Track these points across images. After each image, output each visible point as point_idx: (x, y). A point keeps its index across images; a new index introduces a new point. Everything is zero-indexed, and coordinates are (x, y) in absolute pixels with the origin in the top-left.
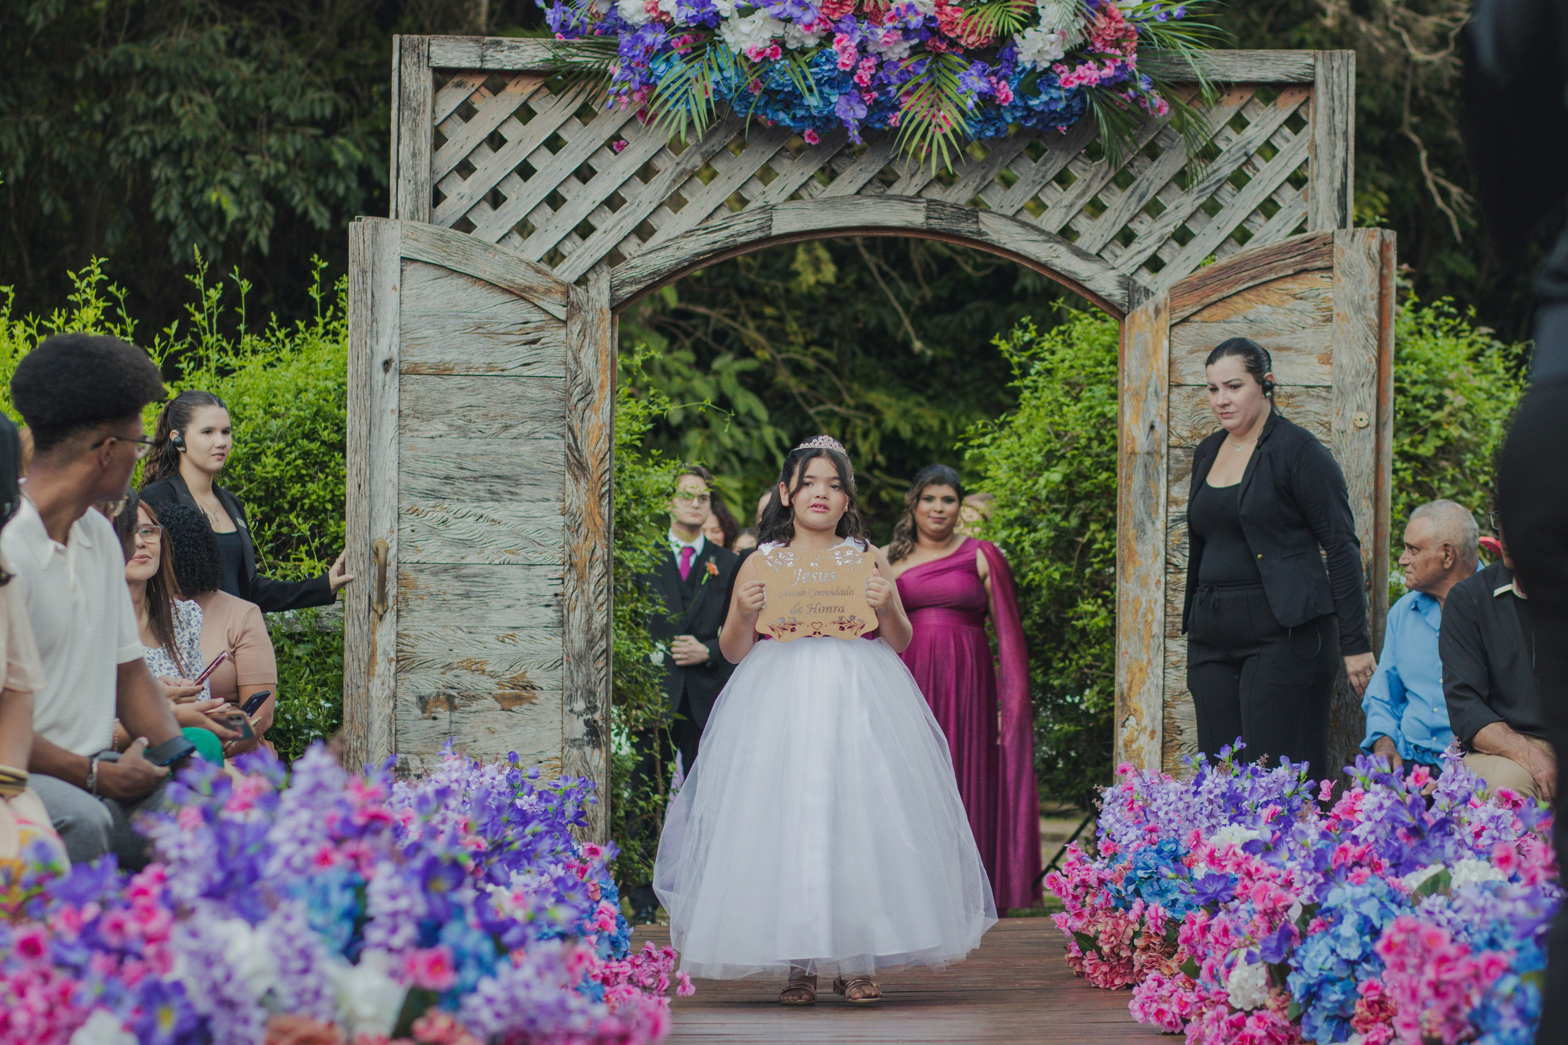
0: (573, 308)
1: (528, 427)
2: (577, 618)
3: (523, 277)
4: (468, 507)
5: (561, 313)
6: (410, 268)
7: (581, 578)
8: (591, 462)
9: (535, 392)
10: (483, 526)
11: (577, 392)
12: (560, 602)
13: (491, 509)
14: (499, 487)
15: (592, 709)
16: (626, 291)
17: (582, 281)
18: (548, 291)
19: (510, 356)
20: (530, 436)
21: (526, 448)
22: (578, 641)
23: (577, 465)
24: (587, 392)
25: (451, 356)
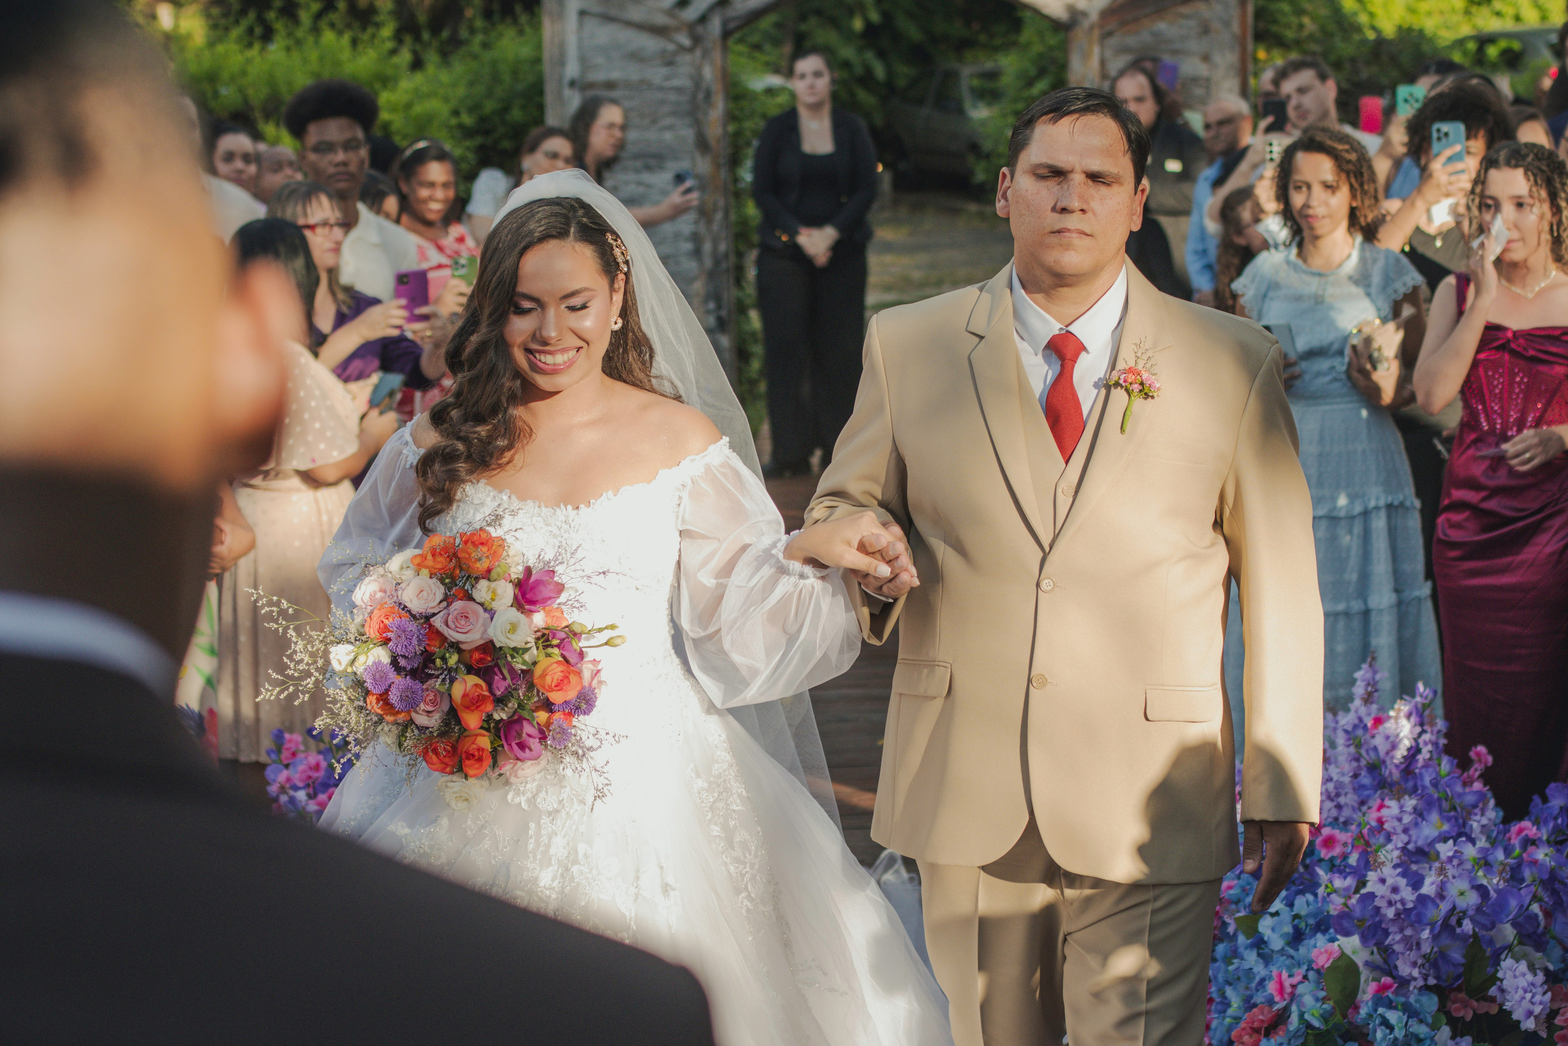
0: (697, 40)
1: (668, 121)
2: (707, 247)
3: (661, 20)
4: (632, 177)
5: (686, 41)
6: (587, 19)
7: (709, 221)
8: (713, 143)
9: (672, 97)
10: (641, 189)
11: (701, 96)
12: (696, 238)
13: (646, 177)
14: (652, 162)
15: (719, 307)
16: (732, 25)
17: (703, 19)
18: (678, 29)
19: (657, 74)
20: (670, 128)
21: (668, 136)
22: (708, 263)
23: (702, 144)
24: (708, 95)
25: (615, 75)
